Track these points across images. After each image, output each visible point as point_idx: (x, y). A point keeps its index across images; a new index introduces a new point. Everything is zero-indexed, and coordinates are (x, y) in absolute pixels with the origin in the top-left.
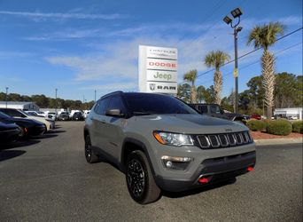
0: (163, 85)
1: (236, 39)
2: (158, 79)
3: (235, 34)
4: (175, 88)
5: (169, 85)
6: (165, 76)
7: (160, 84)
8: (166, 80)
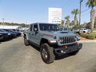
0: (56, 21)
1: (81, 4)
2: (55, 19)
3: (81, 3)
4: (60, 22)
5: (58, 21)
7: (55, 21)
8: (58, 19)
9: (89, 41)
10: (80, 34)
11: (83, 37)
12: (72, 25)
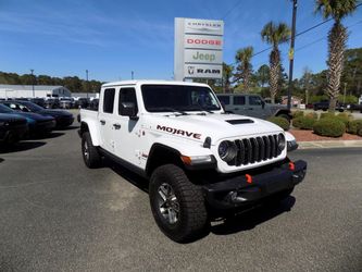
1: (295, 8)
2: (198, 60)
4: (219, 71)
5: (211, 68)
6: (207, 57)
7: (200, 67)
8: (208, 61)
9: (323, 142)
10: (291, 117)
11: (302, 129)
12: (259, 82)
